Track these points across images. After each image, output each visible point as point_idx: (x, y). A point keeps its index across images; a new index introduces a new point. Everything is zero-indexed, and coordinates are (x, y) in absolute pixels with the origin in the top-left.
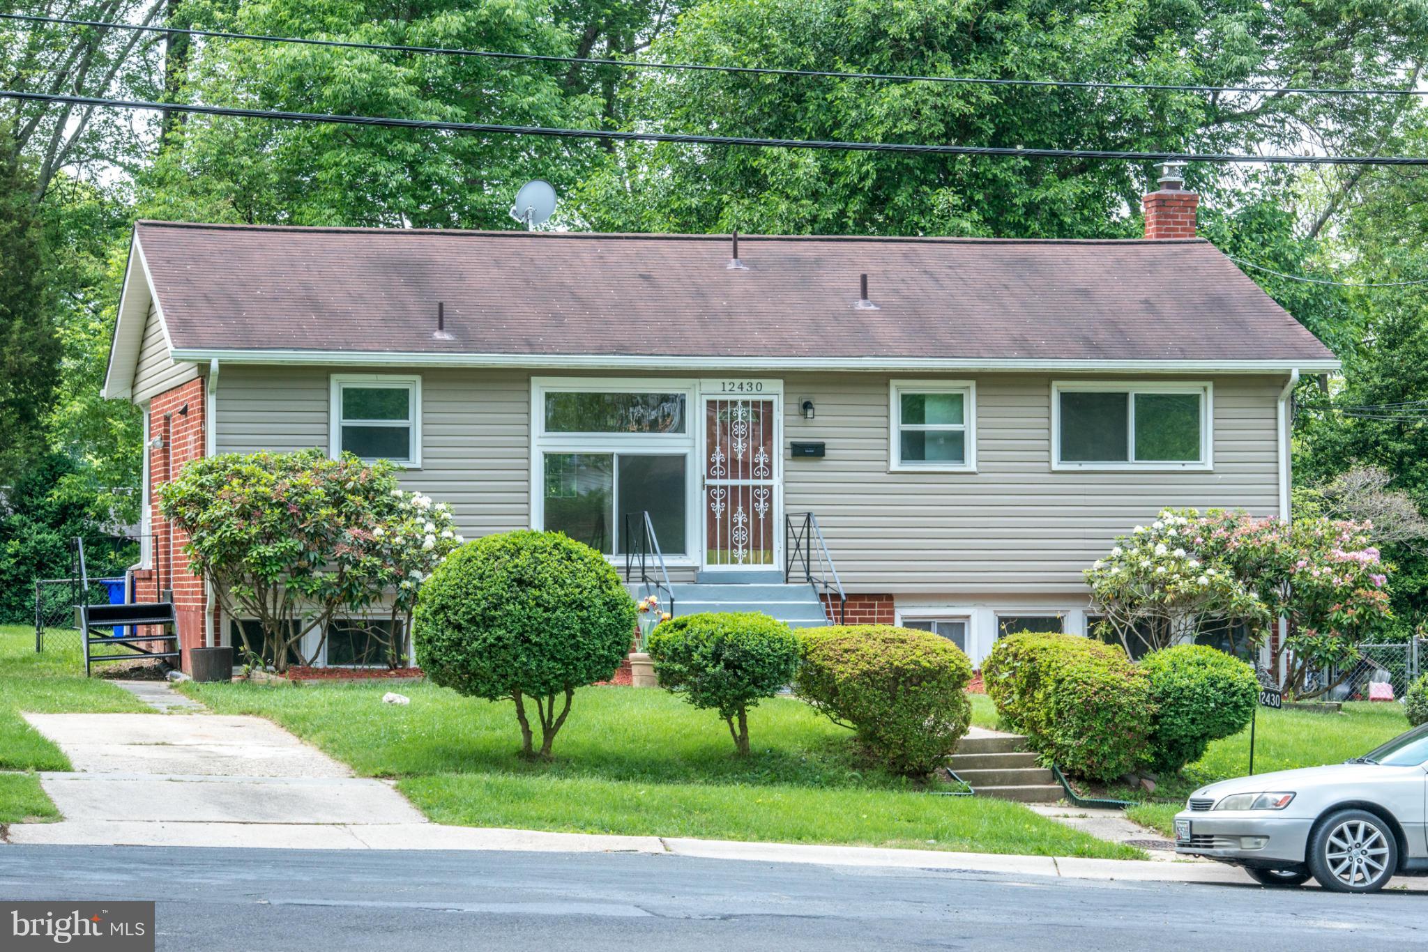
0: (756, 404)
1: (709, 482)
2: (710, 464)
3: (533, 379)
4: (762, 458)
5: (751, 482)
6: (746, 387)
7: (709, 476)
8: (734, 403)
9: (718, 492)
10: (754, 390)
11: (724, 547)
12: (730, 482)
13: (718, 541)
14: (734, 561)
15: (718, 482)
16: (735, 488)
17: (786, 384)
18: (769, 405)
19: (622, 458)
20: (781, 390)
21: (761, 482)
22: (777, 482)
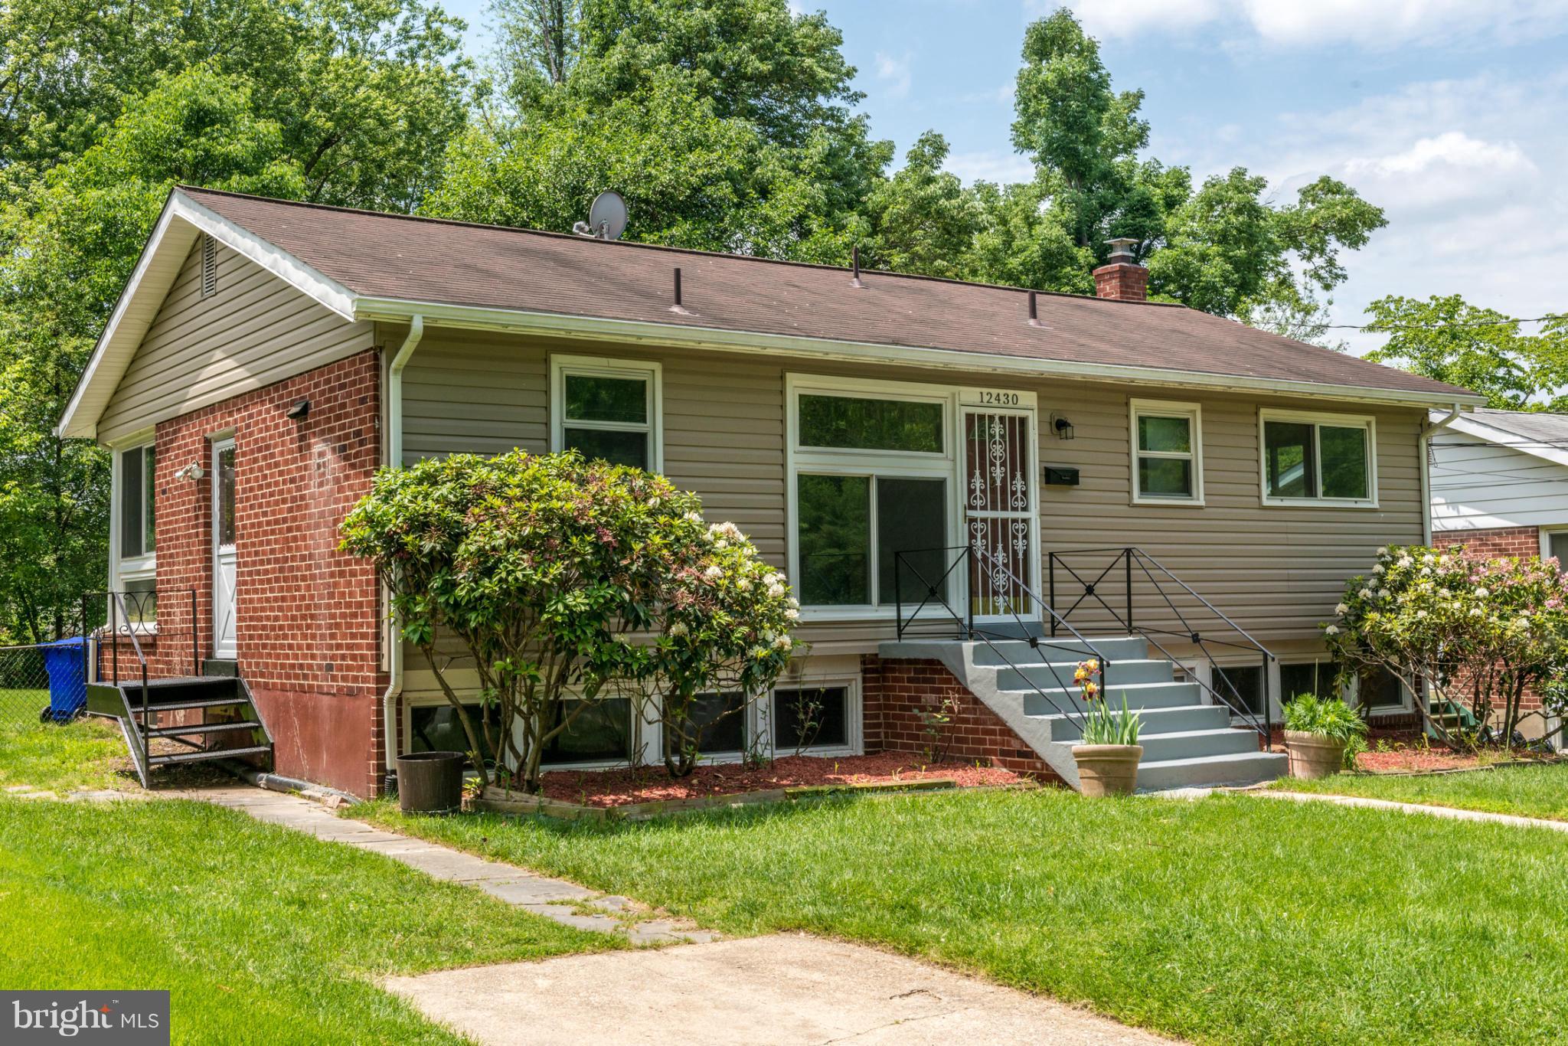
0: (1012, 419)
1: (971, 513)
2: (971, 492)
3: (789, 376)
4: (1019, 485)
5: (1010, 515)
6: (1003, 399)
7: (972, 507)
8: (991, 418)
9: (979, 525)
10: (1011, 404)
11: (985, 594)
12: (990, 514)
13: (979, 588)
14: (996, 611)
15: (978, 514)
16: (994, 521)
17: (1039, 398)
18: (1023, 421)
19: (882, 482)
20: (1034, 404)
21: (1020, 515)
22: (1033, 514)
